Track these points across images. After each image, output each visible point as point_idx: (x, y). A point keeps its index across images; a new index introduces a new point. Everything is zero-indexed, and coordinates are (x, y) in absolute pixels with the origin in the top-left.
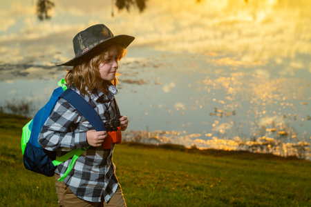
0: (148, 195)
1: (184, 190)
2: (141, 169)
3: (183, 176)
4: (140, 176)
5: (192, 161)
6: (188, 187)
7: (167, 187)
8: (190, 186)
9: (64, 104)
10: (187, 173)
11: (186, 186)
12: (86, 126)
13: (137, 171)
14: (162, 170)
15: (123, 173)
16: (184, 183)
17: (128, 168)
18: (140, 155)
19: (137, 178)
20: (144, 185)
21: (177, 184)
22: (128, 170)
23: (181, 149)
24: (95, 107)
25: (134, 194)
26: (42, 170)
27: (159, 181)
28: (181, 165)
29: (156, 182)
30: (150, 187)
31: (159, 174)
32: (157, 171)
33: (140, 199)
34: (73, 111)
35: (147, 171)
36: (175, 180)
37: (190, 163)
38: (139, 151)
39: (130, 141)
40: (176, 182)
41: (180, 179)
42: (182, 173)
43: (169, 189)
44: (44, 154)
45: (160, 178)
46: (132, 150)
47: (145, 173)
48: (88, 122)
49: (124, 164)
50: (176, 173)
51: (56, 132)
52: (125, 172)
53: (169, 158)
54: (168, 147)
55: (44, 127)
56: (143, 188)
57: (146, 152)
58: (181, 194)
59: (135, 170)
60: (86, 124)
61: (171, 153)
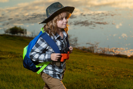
0: (109, 80)
1: (127, 78)
2: (105, 67)
3: (126, 71)
4: (105, 70)
5: (131, 63)
6: (129, 76)
7: (119, 76)
8: (131, 76)
9: (41, 40)
10: (129, 69)
11: (128, 76)
12: (51, 51)
13: (103, 68)
14: (116, 68)
15: (96, 69)
16: (127, 74)
17: (99, 66)
18: (105, 60)
19: (104, 71)
20: (107, 75)
21: (124, 75)
22: (99, 67)
23: (125, 57)
24: (56, 42)
25: (102, 80)
26: (31, 68)
27: (115, 73)
28: (125, 65)
29: (113, 73)
30: (110, 76)
31: (115, 70)
32: (114, 68)
33: (105, 82)
34: (46, 44)
35: (108, 68)
36: (123, 73)
37: (130, 64)
38: (104, 58)
39: (100, 53)
40: (124, 74)
41: (125, 72)
42: (126, 69)
43: (120, 77)
44: (32, 62)
45: (115, 72)
46: (101, 57)
47: (108, 69)
48: (52, 49)
49: (97, 65)
50: (123, 69)
51: (37, 53)
52: (98, 68)
53: (120, 62)
54: (119, 56)
55: (32, 50)
56: (107, 77)
57: (108, 58)
58: (126, 80)
59: (103, 67)
60: (51, 50)
61: (121, 59)
